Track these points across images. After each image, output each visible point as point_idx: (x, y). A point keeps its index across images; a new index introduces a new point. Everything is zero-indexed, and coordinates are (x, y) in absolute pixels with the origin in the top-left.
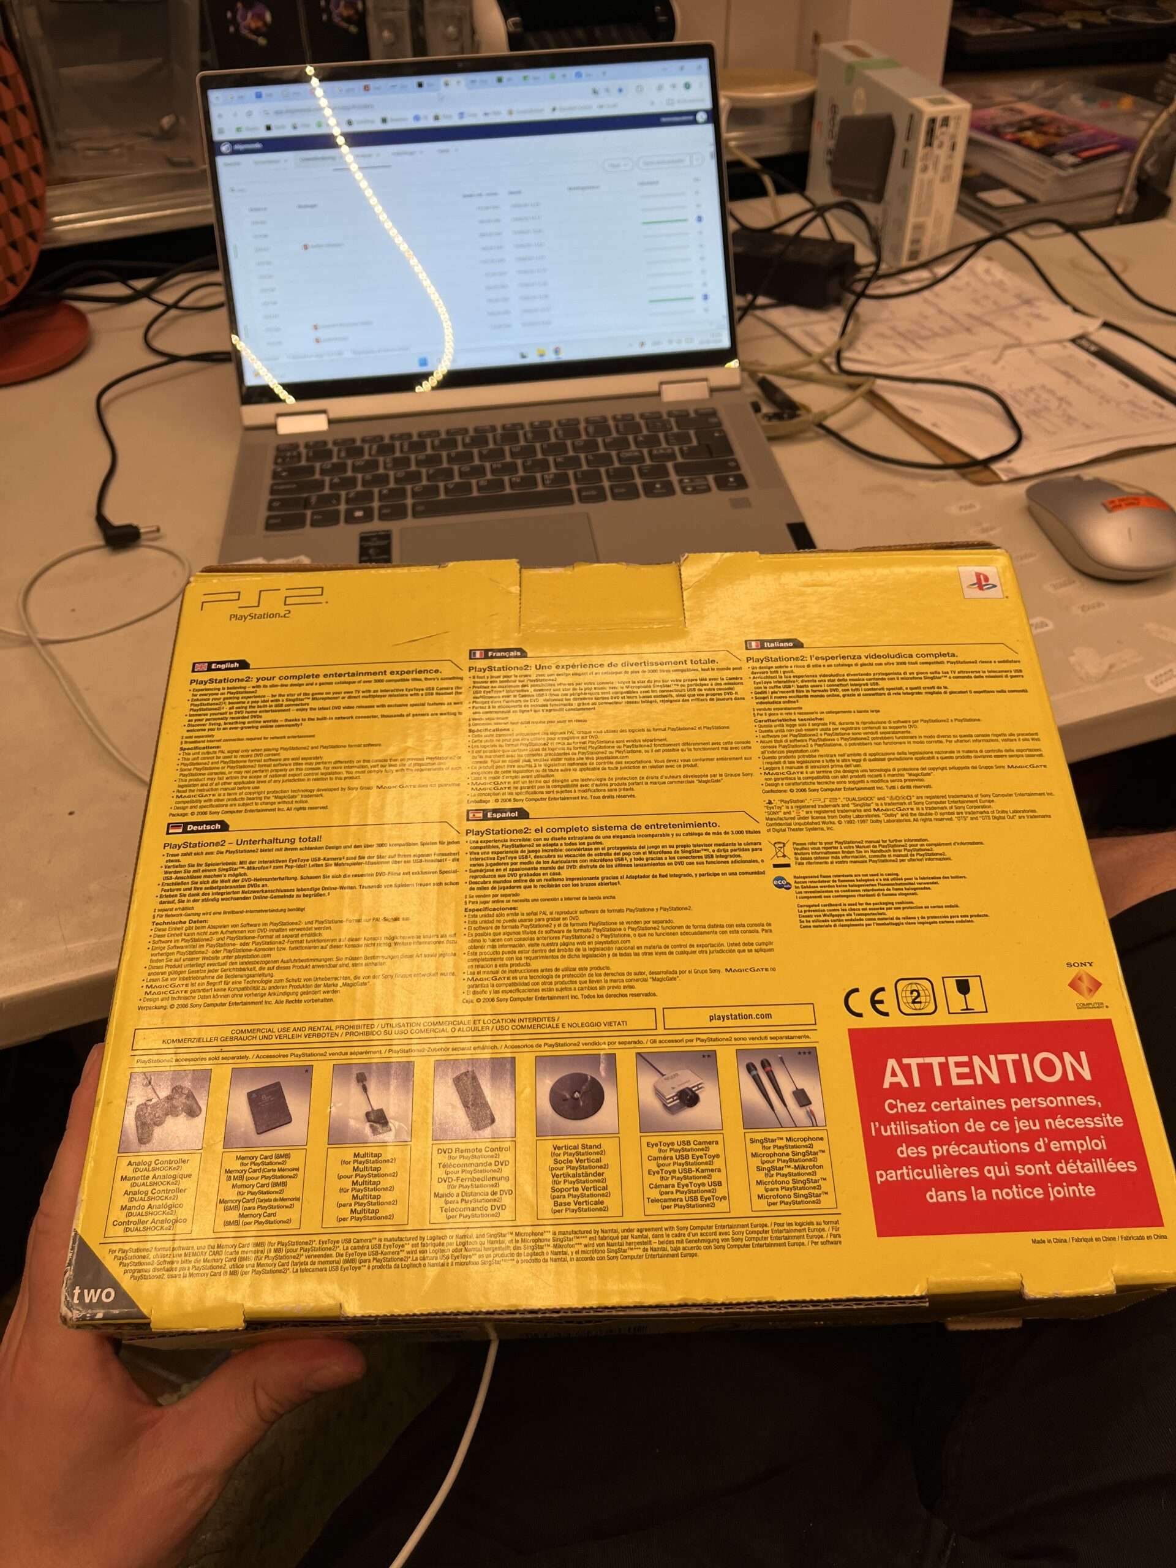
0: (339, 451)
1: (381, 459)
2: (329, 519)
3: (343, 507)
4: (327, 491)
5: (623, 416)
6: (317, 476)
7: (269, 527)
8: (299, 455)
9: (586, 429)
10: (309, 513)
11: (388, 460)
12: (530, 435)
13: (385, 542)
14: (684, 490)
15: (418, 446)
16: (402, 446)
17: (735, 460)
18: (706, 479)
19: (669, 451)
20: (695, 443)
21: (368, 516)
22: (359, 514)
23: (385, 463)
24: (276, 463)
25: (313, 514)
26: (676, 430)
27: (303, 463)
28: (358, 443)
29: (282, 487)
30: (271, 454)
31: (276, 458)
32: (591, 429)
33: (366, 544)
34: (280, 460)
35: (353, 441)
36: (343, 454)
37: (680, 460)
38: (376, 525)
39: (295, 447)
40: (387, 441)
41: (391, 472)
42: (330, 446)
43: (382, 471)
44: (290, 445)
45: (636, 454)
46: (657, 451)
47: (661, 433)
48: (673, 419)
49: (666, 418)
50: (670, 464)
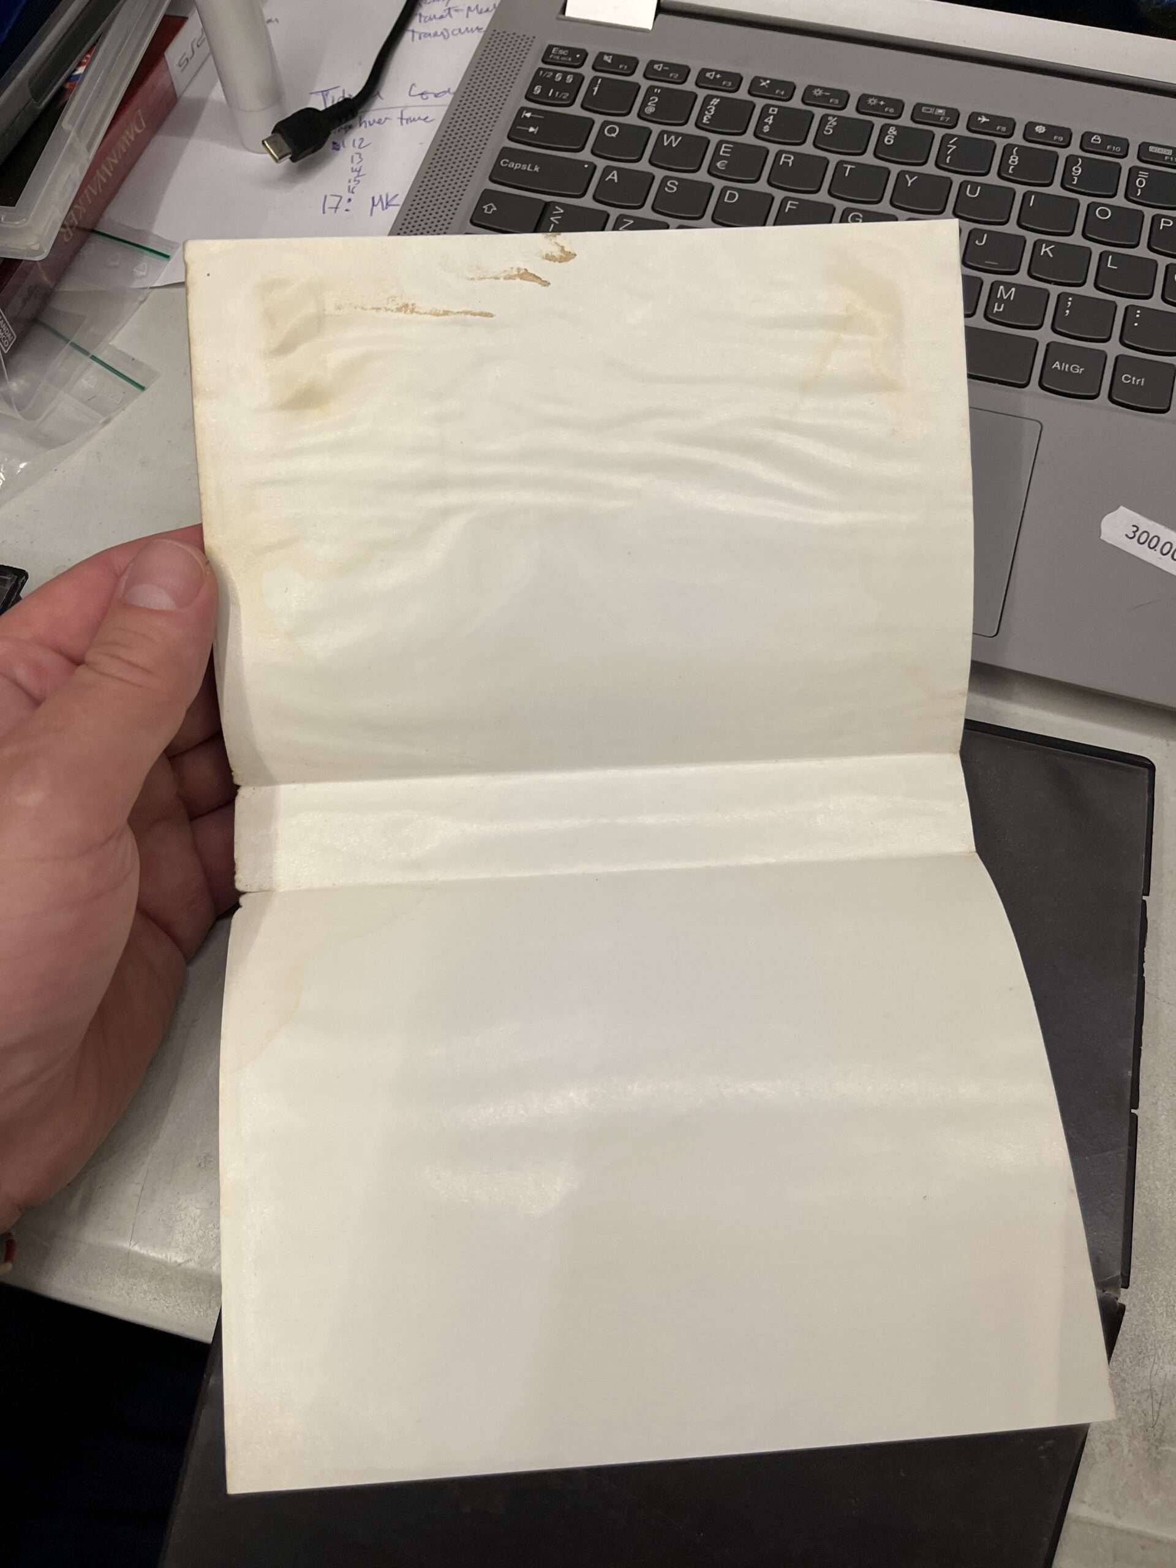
0: (650, 91)
1: (714, 138)
4: (587, 198)
6: (585, 155)
8: (579, 79)
11: (723, 152)
23: (716, 157)
24: (529, 97)
27: (576, 110)
28: (689, 86)
29: (515, 166)
30: (533, 63)
31: (537, 79)
34: (538, 90)
35: (684, 72)
36: (650, 109)
39: (577, 56)
40: (742, 94)
41: (719, 184)
42: (637, 77)
43: (702, 176)
44: (572, 51)
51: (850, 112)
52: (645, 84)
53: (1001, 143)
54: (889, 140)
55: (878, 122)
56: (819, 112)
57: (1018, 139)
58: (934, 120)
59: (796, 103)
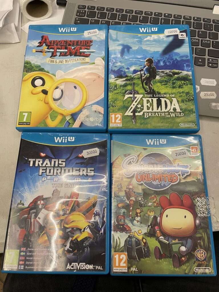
0: (98, 13)
15: (124, 18)
16: (119, 15)
26: (214, 31)
27: (86, 17)
28: (105, 11)
30: (76, 9)
34: (78, 14)
35: (104, 8)
37: (211, 48)
39: (84, 7)
45: (197, 41)
46: (205, 40)
47: (208, 31)
48: (214, 24)
49: (212, 23)
50: (207, 49)
51: (134, 14)
52: (97, 11)
53: (160, 18)
54: (141, 19)
55: (139, 15)
56: (128, 14)
57: (163, 17)
58: (148, 14)
59: (124, 13)
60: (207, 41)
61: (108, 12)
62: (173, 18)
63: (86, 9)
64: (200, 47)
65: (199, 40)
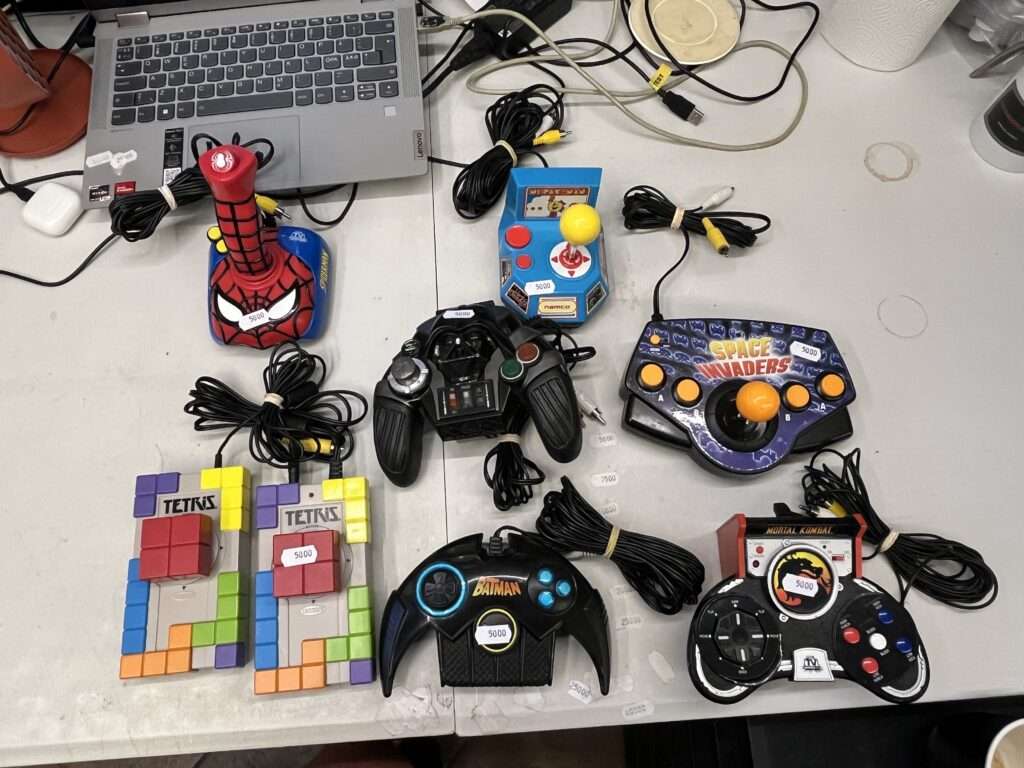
0: (156, 46)
1: (181, 56)
2: (147, 117)
3: (157, 104)
4: (148, 89)
5: (333, 18)
6: (142, 74)
7: (115, 122)
8: (132, 49)
9: (309, 30)
10: (137, 108)
11: (185, 60)
12: (272, 37)
13: (179, 139)
14: (360, 98)
15: (203, 46)
16: (194, 43)
17: (396, 68)
18: (374, 86)
19: (356, 57)
20: (373, 50)
21: (170, 116)
22: (165, 112)
23: (183, 62)
24: (118, 60)
25: (140, 110)
26: (364, 35)
27: (134, 60)
28: (168, 41)
29: (121, 84)
30: (115, 48)
31: (118, 54)
32: (311, 32)
33: (169, 141)
34: (120, 56)
35: (165, 37)
36: (158, 52)
37: (362, 66)
38: (176, 123)
39: (130, 41)
40: (185, 39)
41: (187, 71)
42: (150, 43)
43: (181, 70)
44: (126, 40)
45: (336, 59)
46: (349, 56)
47: (354, 38)
48: (364, 23)
49: (360, 21)
50: (355, 70)
51: (220, 35)
52: (154, 44)
53: (268, 32)
54: (234, 41)
55: (230, 36)
56: (210, 38)
57: (273, 29)
58: (246, 31)
59: (203, 37)
60: (354, 55)
61: (172, 42)
62: (290, 28)
63: (134, 45)
64: (342, 68)
65: (339, 57)
